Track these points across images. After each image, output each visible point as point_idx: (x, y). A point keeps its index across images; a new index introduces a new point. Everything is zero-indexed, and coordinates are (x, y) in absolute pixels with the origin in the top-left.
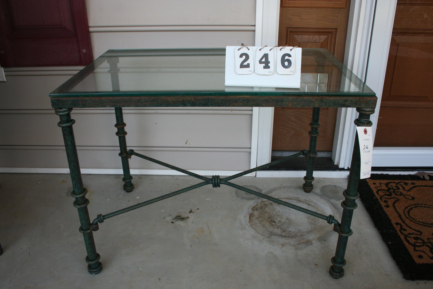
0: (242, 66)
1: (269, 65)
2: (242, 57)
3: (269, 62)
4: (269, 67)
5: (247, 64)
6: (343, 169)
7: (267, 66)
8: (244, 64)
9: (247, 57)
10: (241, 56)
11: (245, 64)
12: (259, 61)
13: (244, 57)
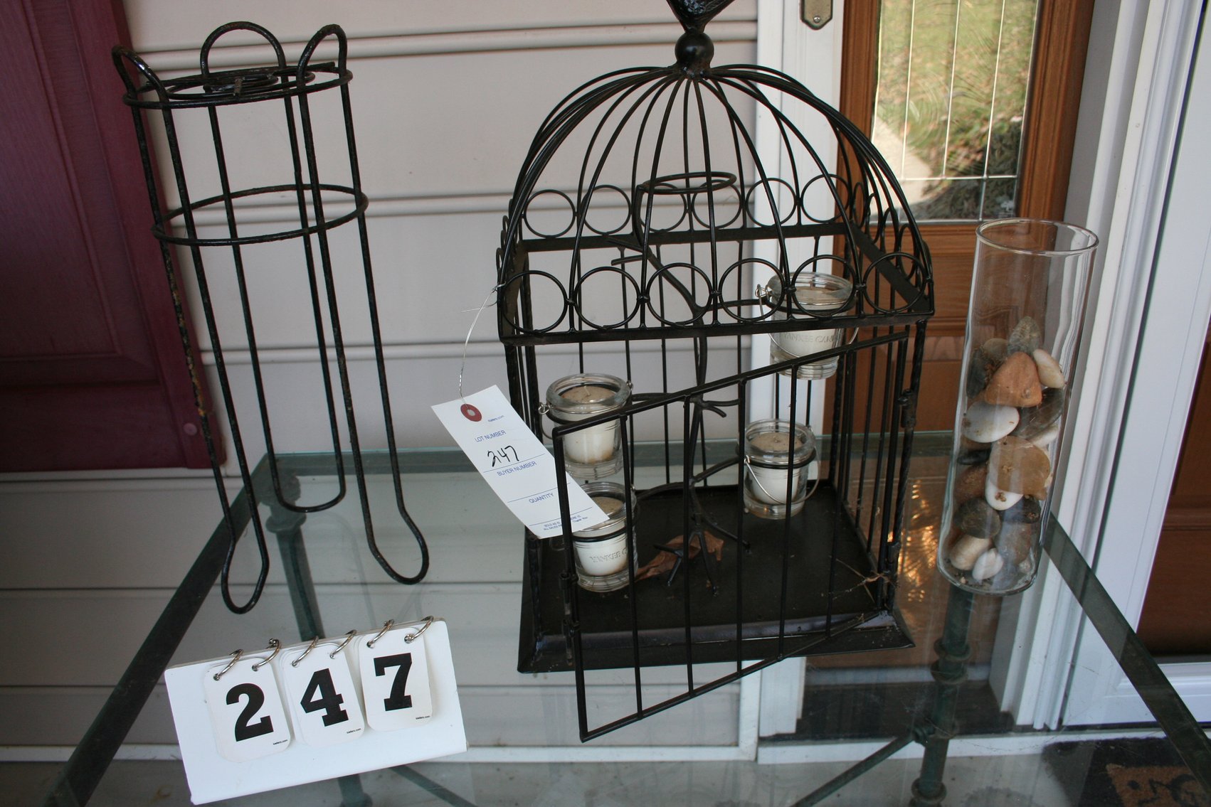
0: (243, 731)
1: (342, 707)
2: (237, 701)
3: (339, 699)
4: (343, 717)
5: (262, 719)
6: (1028, 729)
7: (336, 715)
8: (248, 725)
9: (256, 696)
10: (232, 697)
11: (255, 720)
12: (301, 703)
13: (244, 699)
